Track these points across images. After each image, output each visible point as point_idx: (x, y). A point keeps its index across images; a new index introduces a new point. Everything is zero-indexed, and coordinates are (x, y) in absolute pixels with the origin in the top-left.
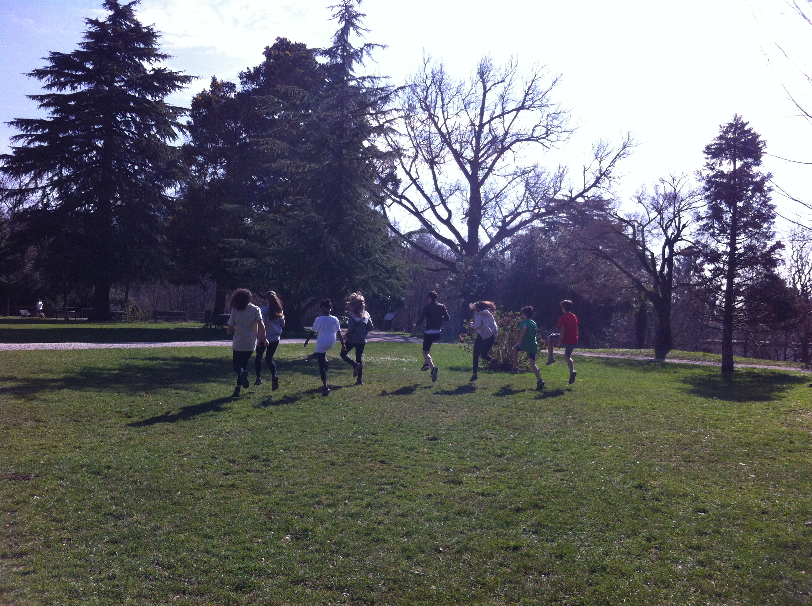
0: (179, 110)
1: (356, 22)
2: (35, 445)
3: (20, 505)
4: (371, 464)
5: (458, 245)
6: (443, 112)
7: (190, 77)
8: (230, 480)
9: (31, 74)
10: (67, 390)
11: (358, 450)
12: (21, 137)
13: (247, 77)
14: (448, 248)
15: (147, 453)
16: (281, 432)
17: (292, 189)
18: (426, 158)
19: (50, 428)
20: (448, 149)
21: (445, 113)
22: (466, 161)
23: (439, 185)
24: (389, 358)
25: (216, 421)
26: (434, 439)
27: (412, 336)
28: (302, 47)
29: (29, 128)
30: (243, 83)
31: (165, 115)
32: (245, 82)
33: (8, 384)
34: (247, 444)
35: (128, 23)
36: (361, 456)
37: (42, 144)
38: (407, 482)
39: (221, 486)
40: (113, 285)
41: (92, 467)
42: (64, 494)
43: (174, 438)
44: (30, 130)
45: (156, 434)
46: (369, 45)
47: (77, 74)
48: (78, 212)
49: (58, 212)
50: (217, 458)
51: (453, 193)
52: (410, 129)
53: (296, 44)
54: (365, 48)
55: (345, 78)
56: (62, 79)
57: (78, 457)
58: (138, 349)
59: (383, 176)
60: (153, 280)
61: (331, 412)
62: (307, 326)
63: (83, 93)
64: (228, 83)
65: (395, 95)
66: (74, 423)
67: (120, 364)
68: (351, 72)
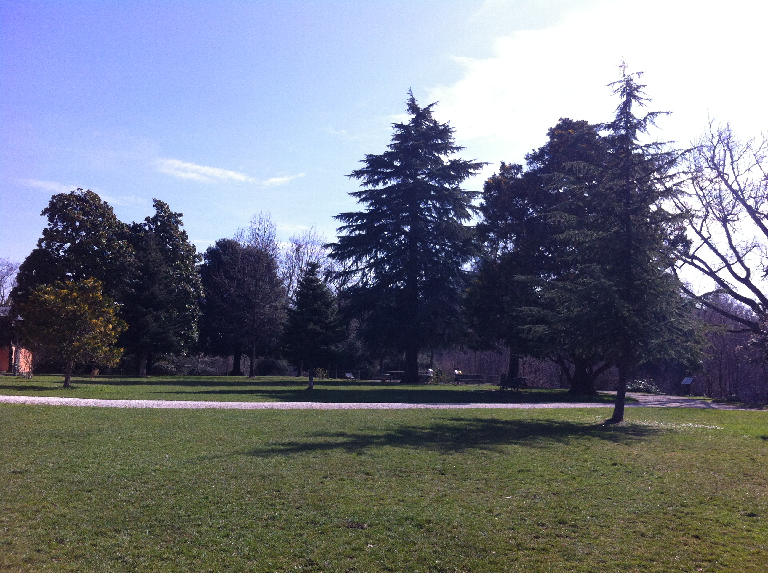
0: (472, 194)
1: (637, 94)
2: (366, 496)
3: (357, 553)
4: (684, 538)
5: (760, 304)
6: (733, 169)
7: (482, 164)
8: (541, 543)
9: (351, 175)
10: (388, 446)
11: (669, 522)
12: (344, 228)
13: (533, 158)
14: (748, 307)
15: (461, 511)
16: (586, 499)
17: (580, 257)
18: (718, 216)
19: (377, 481)
20: (741, 205)
21: (736, 170)
22: (763, 216)
23: (734, 244)
24: (691, 425)
25: (521, 483)
26: (752, 515)
27: (713, 402)
28: (584, 123)
29: (351, 220)
30: (530, 163)
31: (461, 199)
32: (530, 162)
33: (342, 440)
34: (554, 508)
35: (427, 123)
36: (673, 529)
37: (361, 232)
38: (727, 560)
39: (533, 549)
40: (420, 351)
41: (415, 520)
42: (393, 545)
43: (484, 497)
44: (352, 221)
45: (468, 492)
46: (652, 114)
47: (387, 171)
48: (391, 288)
49: (375, 289)
50: (526, 520)
51: (750, 250)
52: (698, 189)
53: (577, 121)
54: (648, 117)
55: (630, 148)
56: (376, 177)
57: (403, 510)
58: (445, 410)
59: (672, 237)
60: (454, 347)
61: (635, 480)
62: (600, 389)
63: (392, 187)
64: (515, 165)
65: (682, 158)
66: (397, 477)
67: (431, 424)
68: (635, 142)
